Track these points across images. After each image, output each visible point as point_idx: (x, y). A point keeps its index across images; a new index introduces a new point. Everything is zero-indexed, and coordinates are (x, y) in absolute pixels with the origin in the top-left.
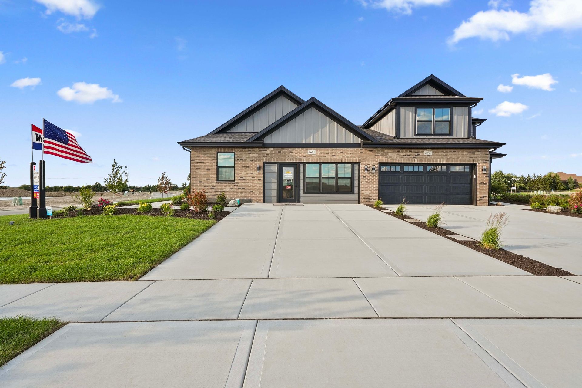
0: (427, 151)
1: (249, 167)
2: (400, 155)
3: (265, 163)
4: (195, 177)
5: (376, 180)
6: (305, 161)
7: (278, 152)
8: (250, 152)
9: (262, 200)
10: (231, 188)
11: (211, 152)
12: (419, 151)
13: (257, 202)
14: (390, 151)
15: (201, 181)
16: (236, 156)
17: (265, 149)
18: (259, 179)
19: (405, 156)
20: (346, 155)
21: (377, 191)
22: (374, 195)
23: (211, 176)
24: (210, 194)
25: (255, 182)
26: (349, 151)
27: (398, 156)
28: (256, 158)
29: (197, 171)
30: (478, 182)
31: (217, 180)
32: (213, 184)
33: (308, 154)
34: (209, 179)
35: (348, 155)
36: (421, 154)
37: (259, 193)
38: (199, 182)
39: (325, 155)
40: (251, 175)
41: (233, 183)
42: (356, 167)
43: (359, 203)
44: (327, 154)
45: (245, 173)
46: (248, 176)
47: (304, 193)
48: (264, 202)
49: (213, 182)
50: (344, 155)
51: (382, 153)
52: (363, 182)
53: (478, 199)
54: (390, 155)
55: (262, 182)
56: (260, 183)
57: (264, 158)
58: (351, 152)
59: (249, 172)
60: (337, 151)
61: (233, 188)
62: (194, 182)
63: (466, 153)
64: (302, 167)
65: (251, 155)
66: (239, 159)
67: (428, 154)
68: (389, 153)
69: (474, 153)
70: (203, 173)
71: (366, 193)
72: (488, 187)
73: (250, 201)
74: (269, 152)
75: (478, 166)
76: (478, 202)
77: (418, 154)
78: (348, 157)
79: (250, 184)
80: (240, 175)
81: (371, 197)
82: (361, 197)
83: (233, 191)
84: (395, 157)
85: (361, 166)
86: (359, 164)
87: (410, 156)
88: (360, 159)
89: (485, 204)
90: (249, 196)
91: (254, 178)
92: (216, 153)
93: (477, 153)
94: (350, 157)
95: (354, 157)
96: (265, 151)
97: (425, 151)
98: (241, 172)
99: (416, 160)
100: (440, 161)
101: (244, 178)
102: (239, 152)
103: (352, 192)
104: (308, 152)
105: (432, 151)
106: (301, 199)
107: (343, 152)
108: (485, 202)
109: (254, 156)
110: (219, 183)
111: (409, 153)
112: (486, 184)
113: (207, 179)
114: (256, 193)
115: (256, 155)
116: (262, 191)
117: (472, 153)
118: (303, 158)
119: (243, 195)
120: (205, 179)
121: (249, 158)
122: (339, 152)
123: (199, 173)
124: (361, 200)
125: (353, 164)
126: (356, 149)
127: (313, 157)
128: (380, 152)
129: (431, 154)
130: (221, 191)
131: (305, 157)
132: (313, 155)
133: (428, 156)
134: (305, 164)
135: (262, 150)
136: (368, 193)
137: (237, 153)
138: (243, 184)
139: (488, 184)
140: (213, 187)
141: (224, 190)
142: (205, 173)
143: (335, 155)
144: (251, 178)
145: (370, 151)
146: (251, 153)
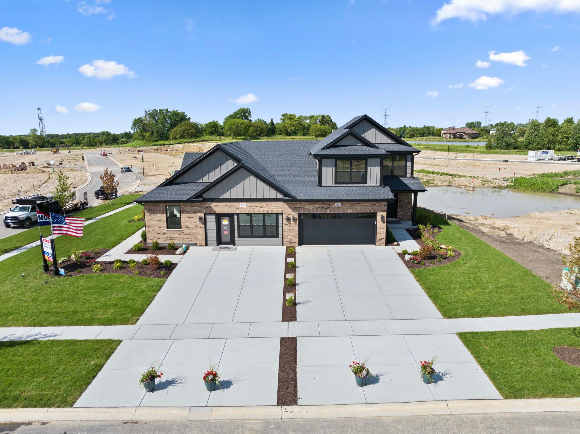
0: (337, 203)
1: (192, 218)
2: (315, 207)
3: (205, 214)
4: (149, 226)
5: (296, 227)
6: (238, 212)
7: (216, 205)
8: (192, 205)
9: (204, 244)
10: (179, 235)
11: (160, 206)
12: (331, 203)
13: (200, 245)
14: (307, 204)
15: (154, 229)
16: (181, 209)
17: (205, 203)
18: (201, 227)
19: (319, 207)
20: (272, 207)
21: (297, 235)
22: (294, 239)
23: (162, 225)
24: (162, 240)
25: (198, 230)
26: (274, 204)
27: (314, 207)
28: (198, 210)
29: (150, 222)
30: (378, 226)
31: (168, 228)
32: (164, 231)
33: (240, 206)
34: (161, 228)
35: (273, 207)
36: (332, 206)
37: (202, 238)
38: (153, 230)
39: (254, 208)
40: (195, 224)
41: (180, 231)
42: (280, 217)
43: (283, 245)
44: (256, 206)
45: (190, 222)
46: (192, 225)
47: (238, 237)
48: (206, 245)
49: (164, 230)
50: (270, 207)
51: (301, 205)
52: (285, 229)
53: (377, 241)
54: (307, 207)
55: (204, 230)
56: (202, 230)
57: (204, 211)
58: (275, 205)
59: (193, 221)
60: (264, 204)
61: (180, 235)
62: (149, 230)
63: (369, 204)
64: (236, 217)
65: (193, 208)
66: (184, 212)
67: (338, 206)
68: (307, 205)
69: (375, 204)
70: (156, 223)
71: (287, 237)
72: (385, 231)
73: (195, 244)
74: (208, 205)
75: (378, 214)
76: (377, 243)
77: (330, 206)
78: (273, 209)
79: (194, 231)
80: (186, 224)
81: (292, 240)
82: (284, 240)
83: (180, 237)
84: (311, 209)
85: (284, 216)
86: (282, 214)
87: (323, 207)
88: (283, 210)
89: (383, 244)
90: (194, 240)
91: (197, 226)
92: (165, 207)
93: (377, 204)
94: (275, 209)
95: (278, 209)
96: (204, 205)
97: (335, 203)
98: (186, 222)
99: (328, 210)
100: (347, 211)
101: (189, 226)
102: (184, 205)
103: (277, 236)
104: (240, 205)
105: (341, 203)
106: (236, 242)
107: (268, 205)
108: (383, 243)
109: (195, 209)
110: (169, 231)
111: (323, 205)
112: (384, 229)
113: (159, 228)
114: (199, 238)
115: (198, 208)
116: (204, 237)
117: (373, 204)
118: (236, 210)
119: (189, 240)
120: (158, 228)
121: (192, 210)
122: (265, 205)
123: (153, 223)
124: (284, 242)
125: (277, 214)
126: (279, 203)
127: (244, 209)
128: (299, 205)
129: (340, 206)
130: (171, 237)
131: (238, 209)
132: (244, 208)
133: (337, 207)
134: (238, 215)
135: (202, 204)
136: (290, 237)
137: (182, 207)
138: (188, 231)
139: (385, 229)
140: (164, 234)
141: (174, 236)
142: (158, 223)
143: (262, 207)
144: (194, 226)
145: (291, 203)
146: (193, 207)
